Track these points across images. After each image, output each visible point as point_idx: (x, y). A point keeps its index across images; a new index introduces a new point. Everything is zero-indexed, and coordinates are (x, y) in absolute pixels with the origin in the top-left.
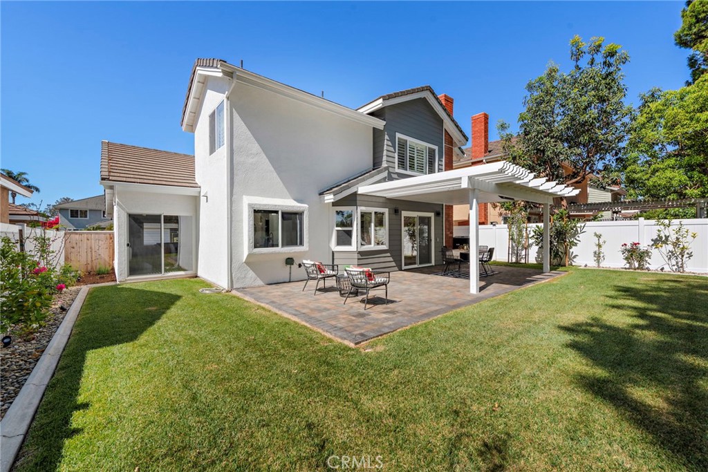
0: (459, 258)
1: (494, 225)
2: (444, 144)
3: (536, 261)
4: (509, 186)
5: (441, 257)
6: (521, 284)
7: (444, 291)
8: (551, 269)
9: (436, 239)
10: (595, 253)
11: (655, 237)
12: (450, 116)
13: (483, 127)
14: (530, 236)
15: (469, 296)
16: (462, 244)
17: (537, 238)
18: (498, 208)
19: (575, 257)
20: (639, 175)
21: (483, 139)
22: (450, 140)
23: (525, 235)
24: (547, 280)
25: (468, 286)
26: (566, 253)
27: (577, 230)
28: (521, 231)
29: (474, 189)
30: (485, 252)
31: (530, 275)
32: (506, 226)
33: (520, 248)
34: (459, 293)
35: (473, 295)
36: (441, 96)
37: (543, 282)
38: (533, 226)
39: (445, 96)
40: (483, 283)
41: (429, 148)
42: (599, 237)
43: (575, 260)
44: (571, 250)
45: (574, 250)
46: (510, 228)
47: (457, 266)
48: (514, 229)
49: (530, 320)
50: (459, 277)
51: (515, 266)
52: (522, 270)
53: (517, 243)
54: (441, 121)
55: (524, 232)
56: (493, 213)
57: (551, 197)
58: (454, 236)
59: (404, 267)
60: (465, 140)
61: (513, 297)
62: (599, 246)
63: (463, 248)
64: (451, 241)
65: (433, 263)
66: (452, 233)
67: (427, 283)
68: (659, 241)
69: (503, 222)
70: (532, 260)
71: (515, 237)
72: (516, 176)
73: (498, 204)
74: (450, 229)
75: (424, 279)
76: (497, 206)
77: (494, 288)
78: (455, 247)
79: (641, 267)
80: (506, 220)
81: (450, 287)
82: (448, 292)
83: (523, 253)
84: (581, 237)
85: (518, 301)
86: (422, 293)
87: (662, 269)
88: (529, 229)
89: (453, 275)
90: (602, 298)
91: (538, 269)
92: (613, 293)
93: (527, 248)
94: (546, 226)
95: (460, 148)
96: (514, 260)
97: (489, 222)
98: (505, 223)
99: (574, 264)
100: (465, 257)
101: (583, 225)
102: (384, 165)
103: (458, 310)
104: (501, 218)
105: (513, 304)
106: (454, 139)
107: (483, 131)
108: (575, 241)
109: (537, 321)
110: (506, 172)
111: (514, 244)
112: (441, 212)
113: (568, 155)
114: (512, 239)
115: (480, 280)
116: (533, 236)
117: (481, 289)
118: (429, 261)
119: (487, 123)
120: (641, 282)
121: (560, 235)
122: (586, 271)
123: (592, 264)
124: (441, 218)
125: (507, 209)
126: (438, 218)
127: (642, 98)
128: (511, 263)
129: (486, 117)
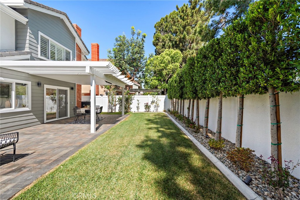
0: (84, 113)
1: (102, 96)
2: (76, 51)
3: (119, 111)
4: (110, 77)
5: (73, 113)
6: (115, 123)
7: (74, 135)
8: (125, 114)
9: (71, 103)
10: (137, 107)
11: (152, 101)
12: (79, 36)
13: (97, 50)
14: (117, 101)
15: (90, 135)
16: (86, 105)
17: (119, 102)
18: (104, 88)
19: (131, 109)
20: (148, 81)
21: (97, 55)
22: (80, 50)
23: (114, 100)
24: (124, 119)
25: (89, 129)
26: (129, 107)
27: (132, 99)
28: (113, 98)
29: (93, 75)
30: (99, 109)
31: (118, 118)
32: (107, 96)
33: (113, 106)
34: (84, 134)
35: (92, 134)
36: (74, 24)
37: (123, 120)
38: (118, 96)
39: (76, 25)
40: (98, 125)
41: (66, 50)
42: (138, 101)
43: (131, 110)
44: (130, 106)
45: (131, 106)
46: (109, 97)
47: (83, 117)
48: (110, 97)
49: (123, 145)
50: (84, 123)
51: (111, 114)
52: (114, 115)
53: (111, 104)
54: (74, 38)
55: (114, 99)
56: (101, 90)
57: (125, 85)
58: (82, 101)
59: (45, 121)
60: (88, 53)
61: (113, 131)
62: (138, 104)
63: (87, 107)
64: (80, 104)
65: (69, 116)
66: (81, 99)
67: (63, 130)
68: (153, 102)
69: (105, 94)
70: (117, 111)
71: (111, 101)
72: (114, 71)
73: (104, 86)
74: (80, 97)
75: (60, 128)
76: (103, 87)
77: (103, 127)
78: (82, 107)
79: (149, 111)
80: (107, 94)
81: (79, 131)
82: (77, 135)
83: (114, 108)
84: (133, 101)
85: (115, 133)
86: (56, 140)
87: (153, 111)
88: (116, 98)
89: (81, 123)
90: (145, 125)
91: (120, 114)
92: (146, 122)
93: (115, 106)
94: (123, 96)
95: (85, 56)
96: (110, 111)
97: (99, 95)
98: (106, 95)
99: (131, 111)
100: (88, 112)
101: (134, 97)
102: (27, 50)
103: (83, 148)
104: (105, 93)
105: (114, 136)
106: (82, 50)
107: (97, 52)
108: (131, 103)
109: (126, 145)
110: (110, 68)
111: (110, 104)
112: (74, 88)
113: (129, 69)
114: (109, 102)
115: (96, 124)
116: (118, 101)
117: (97, 129)
118: (66, 115)
119: (99, 49)
120: (151, 117)
121: (127, 100)
122: (135, 114)
123: (136, 111)
124: (74, 91)
125: (108, 88)
126: (72, 91)
127: (149, 55)
128: (109, 113)
129: (98, 46)
